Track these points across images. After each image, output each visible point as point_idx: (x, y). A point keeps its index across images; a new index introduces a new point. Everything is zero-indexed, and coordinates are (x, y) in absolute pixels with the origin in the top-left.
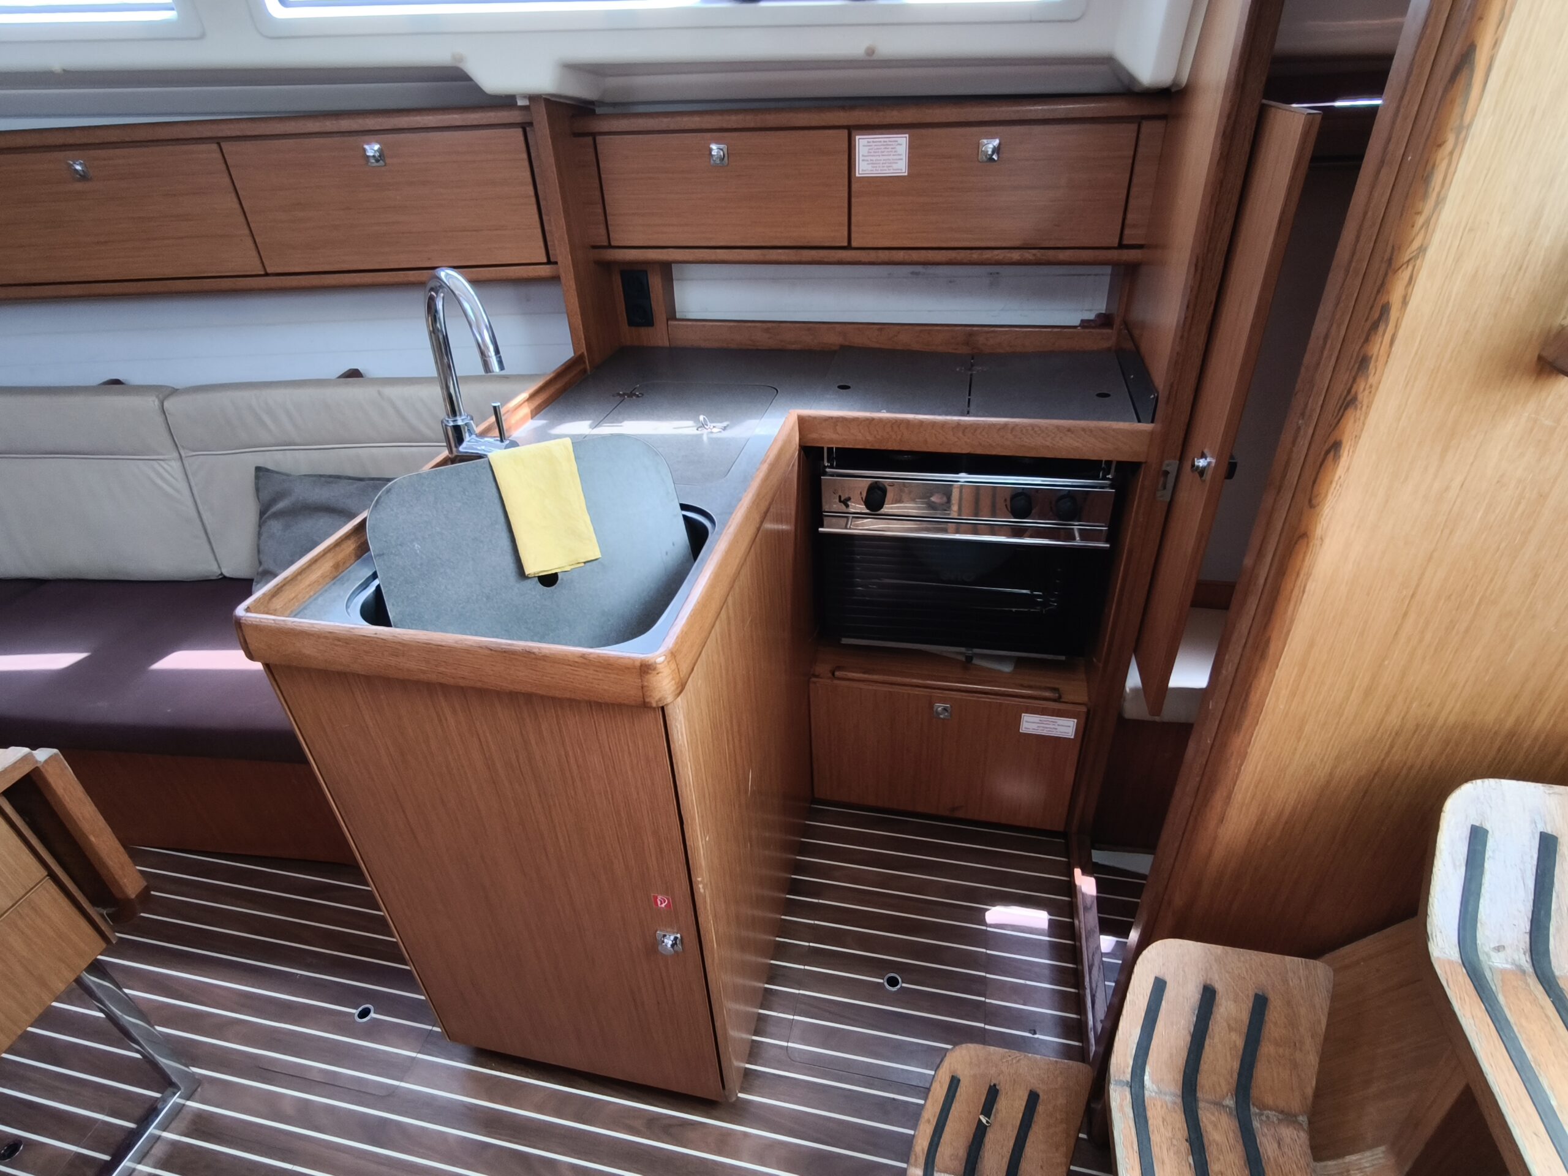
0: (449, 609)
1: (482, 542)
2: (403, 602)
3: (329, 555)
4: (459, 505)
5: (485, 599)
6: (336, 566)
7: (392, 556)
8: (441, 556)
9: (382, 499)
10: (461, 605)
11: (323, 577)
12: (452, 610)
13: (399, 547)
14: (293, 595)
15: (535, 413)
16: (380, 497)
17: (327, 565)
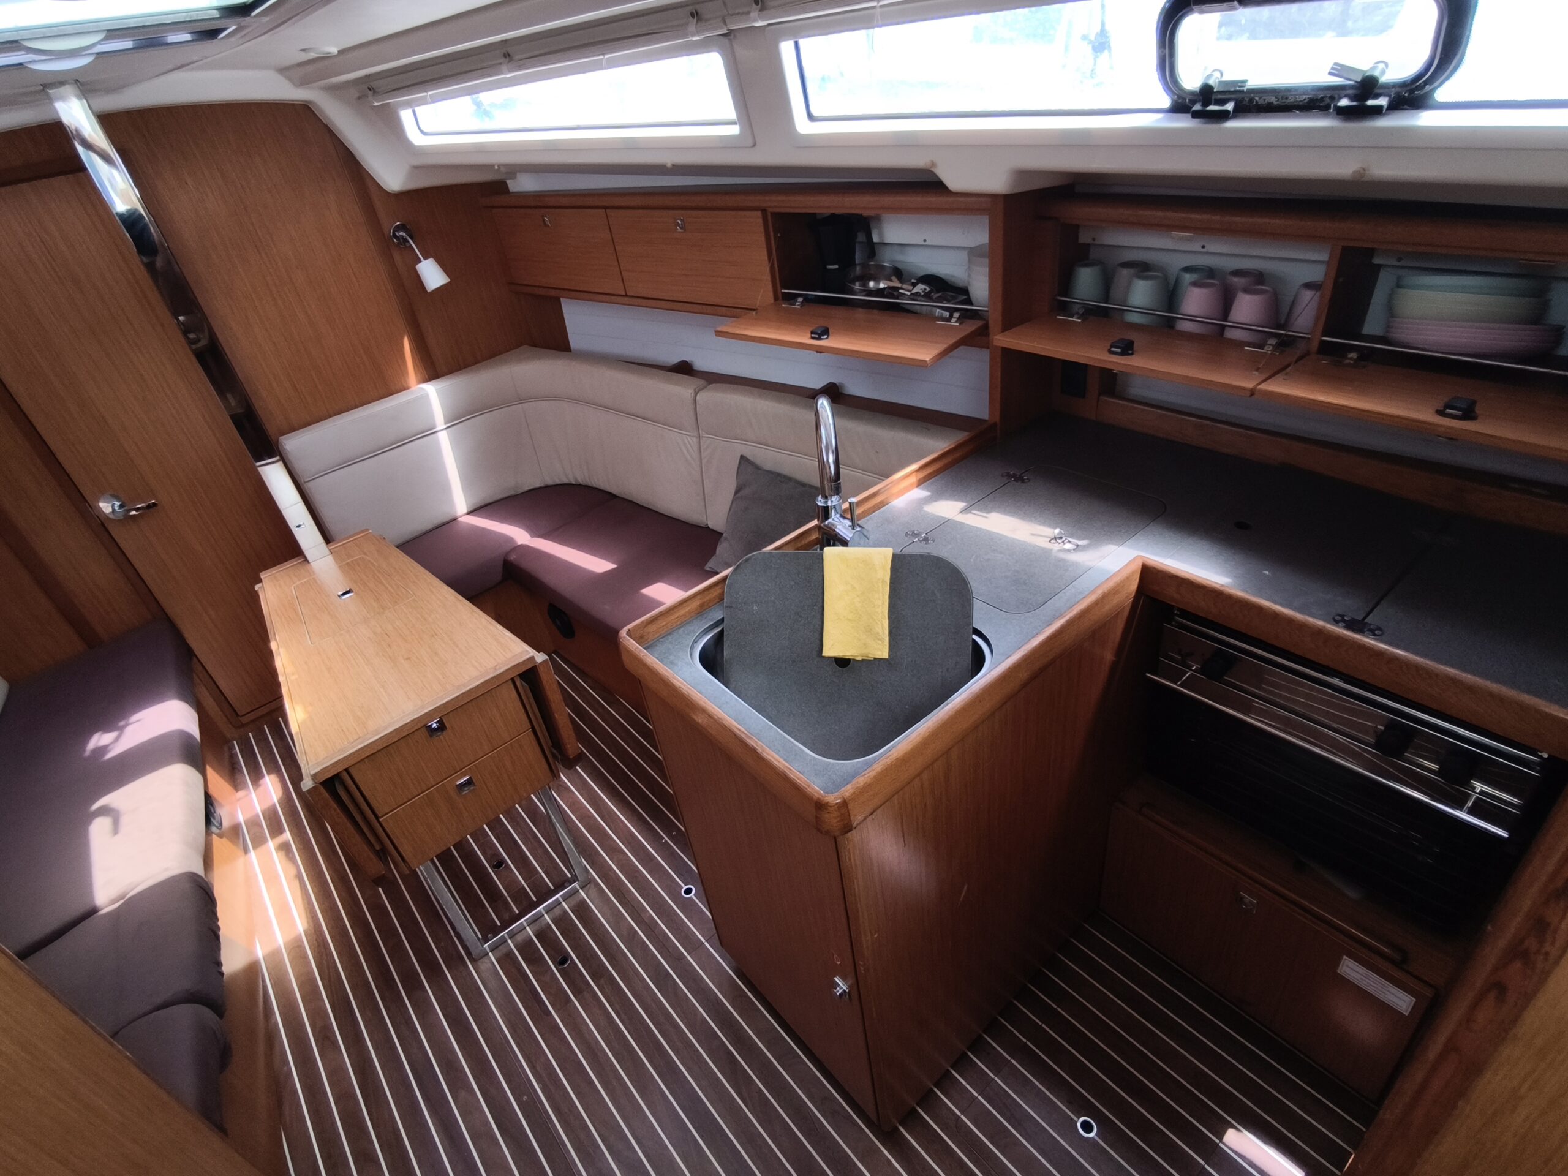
0: (764, 661)
1: (800, 616)
2: (735, 646)
3: (699, 597)
4: (792, 583)
5: (791, 662)
6: (702, 606)
7: (737, 610)
8: (769, 620)
9: (741, 566)
10: (773, 661)
11: (689, 612)
12: (766, 663)
13: (743, 605)
14: (664, 623)
15: (920, 483)
16: (741, 563)
17: (695, 604)
